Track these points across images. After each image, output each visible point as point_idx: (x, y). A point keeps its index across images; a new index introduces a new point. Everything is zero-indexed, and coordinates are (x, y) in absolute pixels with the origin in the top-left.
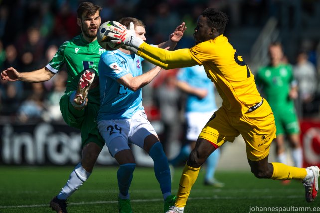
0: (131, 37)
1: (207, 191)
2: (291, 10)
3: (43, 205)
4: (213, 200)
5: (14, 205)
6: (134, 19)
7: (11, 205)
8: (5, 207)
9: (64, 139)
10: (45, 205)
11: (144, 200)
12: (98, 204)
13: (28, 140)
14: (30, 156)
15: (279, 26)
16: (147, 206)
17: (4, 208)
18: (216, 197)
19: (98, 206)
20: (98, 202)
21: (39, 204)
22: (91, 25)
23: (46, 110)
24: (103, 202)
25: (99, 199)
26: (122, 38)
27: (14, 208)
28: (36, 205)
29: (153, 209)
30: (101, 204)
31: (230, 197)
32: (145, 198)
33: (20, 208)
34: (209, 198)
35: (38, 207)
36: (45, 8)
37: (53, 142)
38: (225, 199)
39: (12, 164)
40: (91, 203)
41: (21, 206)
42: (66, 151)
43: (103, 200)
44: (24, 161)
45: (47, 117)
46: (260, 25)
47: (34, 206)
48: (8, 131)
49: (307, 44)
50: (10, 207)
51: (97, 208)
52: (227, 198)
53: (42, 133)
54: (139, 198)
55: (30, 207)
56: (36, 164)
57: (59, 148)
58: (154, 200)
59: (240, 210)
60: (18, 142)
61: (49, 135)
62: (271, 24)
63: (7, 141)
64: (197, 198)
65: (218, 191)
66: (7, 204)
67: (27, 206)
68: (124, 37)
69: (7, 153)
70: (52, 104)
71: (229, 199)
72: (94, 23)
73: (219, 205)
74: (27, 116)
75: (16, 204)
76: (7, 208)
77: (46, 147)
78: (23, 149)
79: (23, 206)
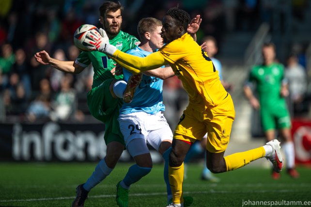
0: (106, 45)
1: (204, 186)
2: (283, 16)
3: (50, 199)
4: (210, 194)
5: (23, 199)
6: (154, 19)
7: (21, 199)
8: (15, 200)
9: (70, 137)
10: (52, 199)
11: (145, 194)
12: (102, 198)
13: (36, 139)
14: (38, 152)
15: (271, 31)
16: (148, 200)
17: (13, 202)
18: (212, 191)
19: (102, 200)
20: (101, 196)
21: (46, 198)
22: (113, 22)
23: (52, 109)
24: (107, 196)
25: (102, 194)
26: (96, 46)
27: (23, 202)
28: (44, 199)
29: (154, 203)
30: (105, 198)
31: (226, 192)
32: (146, 192)
33: (28, 202)
34: (206, 192)
35: (45, 200)
36: (52, 14)
37: (60, 140)
38: (221, 194)
39: (21, 160)
40: (95, 197)
41: (29, 200)
42: (72, 149)
43: (106, 194)
44: (32, 157)
45: (54, 117)
46: (253, 30)
47: (41, 199)
48: (18, 129)
49: (297, 48)
50: (20, 200)
51: (101, 202)
52: (223, 192)
53: (49, 132)
54: (140, 192)
55: (38, 201)
56: (44, 160)
57: (65, 146)
58: (154, 194)
59: (235, 204)
60: (26, 140)
61: (56, 133)
62: (264, 29)
63: (16, 139)
64: (195, 192)
65: (214, 185)
66: (17, 198)
67: (35, 200)
68: (99, 45)
69: (16, 150)
70: (59, 104)
71: (225, 194)
72: (116, 21)
73: (215, 199)
74: (35, 115)
75: (25, 198)
76: (16, 202)
77: (53, 144)
78: (32, 146)
79: (31, 200)
